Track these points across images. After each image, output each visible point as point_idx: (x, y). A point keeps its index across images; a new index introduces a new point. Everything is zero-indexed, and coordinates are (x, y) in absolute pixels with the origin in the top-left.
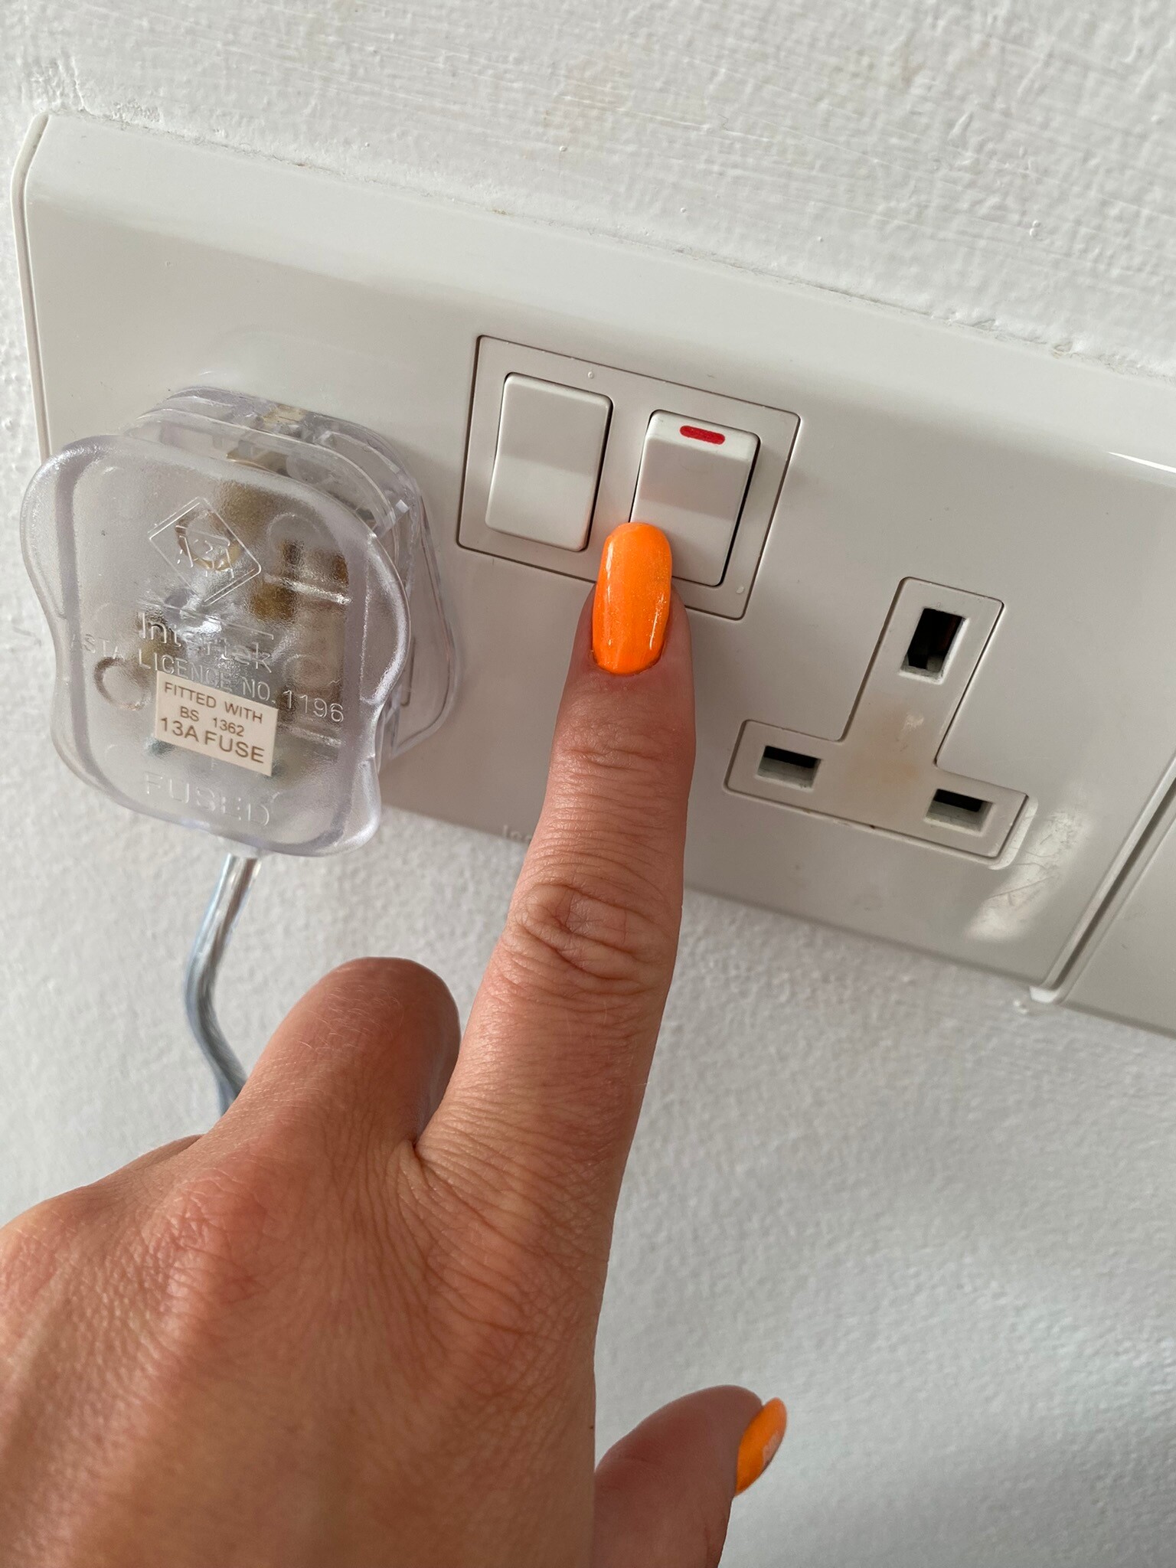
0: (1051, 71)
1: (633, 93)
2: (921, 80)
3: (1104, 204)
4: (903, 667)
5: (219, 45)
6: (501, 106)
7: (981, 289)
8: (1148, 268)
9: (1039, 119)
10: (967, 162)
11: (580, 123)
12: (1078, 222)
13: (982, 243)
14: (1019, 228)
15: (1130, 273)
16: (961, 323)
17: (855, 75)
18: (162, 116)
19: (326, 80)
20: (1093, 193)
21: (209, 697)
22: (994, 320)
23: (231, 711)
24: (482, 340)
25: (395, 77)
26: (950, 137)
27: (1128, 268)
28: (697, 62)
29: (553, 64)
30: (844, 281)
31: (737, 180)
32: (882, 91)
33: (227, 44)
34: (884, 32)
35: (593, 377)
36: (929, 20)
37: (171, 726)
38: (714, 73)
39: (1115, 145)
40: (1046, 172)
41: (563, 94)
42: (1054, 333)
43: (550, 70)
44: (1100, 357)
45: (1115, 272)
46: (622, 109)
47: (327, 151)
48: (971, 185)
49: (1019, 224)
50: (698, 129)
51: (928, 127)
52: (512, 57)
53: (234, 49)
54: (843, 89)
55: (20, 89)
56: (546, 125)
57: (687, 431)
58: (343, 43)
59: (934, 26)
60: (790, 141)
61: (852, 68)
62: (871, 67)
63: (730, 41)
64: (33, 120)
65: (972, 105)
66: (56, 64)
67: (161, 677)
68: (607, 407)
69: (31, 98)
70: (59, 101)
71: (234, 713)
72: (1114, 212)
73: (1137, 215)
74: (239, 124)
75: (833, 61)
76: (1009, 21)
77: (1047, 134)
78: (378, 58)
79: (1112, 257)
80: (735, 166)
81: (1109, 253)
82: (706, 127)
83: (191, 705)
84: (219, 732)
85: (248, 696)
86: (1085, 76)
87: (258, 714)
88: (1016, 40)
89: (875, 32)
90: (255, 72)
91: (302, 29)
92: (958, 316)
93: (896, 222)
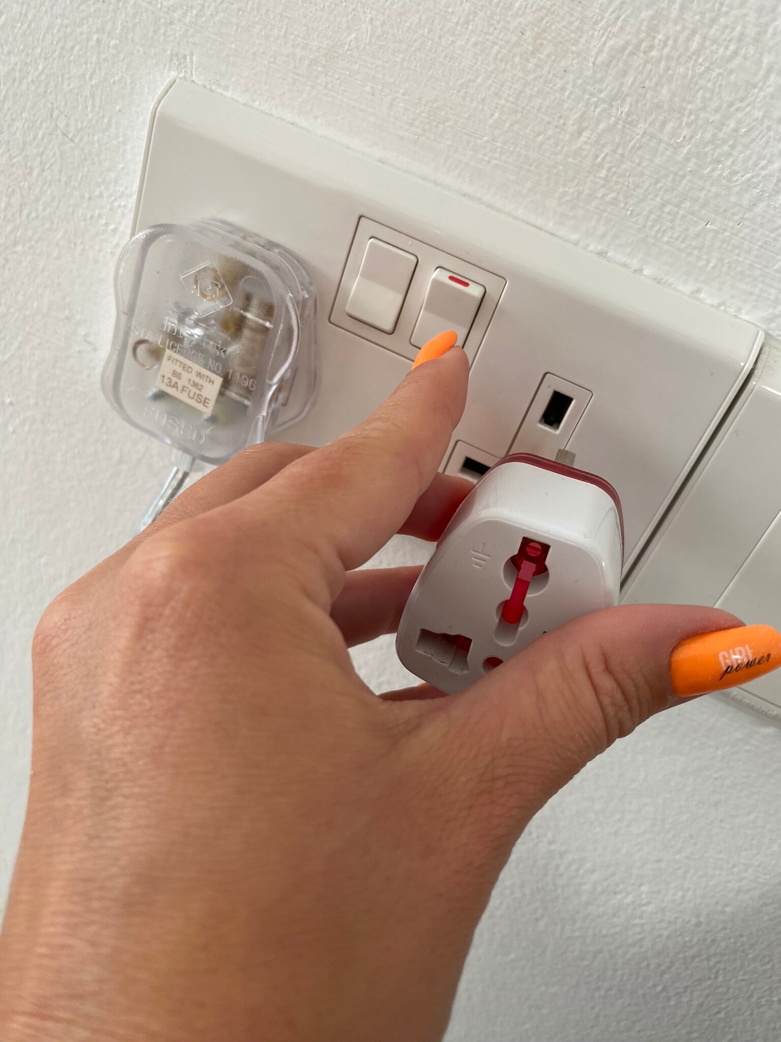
0: (644, 140)
1: (454, 117)
2: (586, 134)
3: (663, 205)
4: (540, 422)
5: (266, 63)
6: (392, 113)
7: (603, 236)
8: (680, 240)
9: (637, 161)
10: (602, 175)
11: (427, 127)
12: (650, 212)
13: (605, 214)
14: (624, 210)
15: (672, 240)
16: (591, 252)
17: (556, 127)
18: (231, 90)
19: (313, 87)
20: (658, 199)
21: (189, 367)
22: (607, 253)
23: (199, 376)
24: (362, 218)
25: (345, 91)
26: (595, 163)
27: (671, 238)
28: (486, 108)
29: (420, 98)
30: (539, 222)
31: (496, 165)
32: (568, 136)
33: (269, 62)
34: (571, 110)
35: (411, 245)
36: (592, 108)
37: (166, 380)
38: (493, 115)
39: (670, 178)
40: (638, 186)
41: (422, 112)
42: (635, 263)
43: (418, 101)
44: (655, 279)
45: (665, 239)
46: (448, 124)
47: (305, 120)
48: (603, 186)
49: (623, 208)
50: (481, 139)
51: (586, 156)
52: (401, 91)
53: (272, 65)
54: (550, 132)
55: (165, 66)
56: (411, 125)
57: (451, 278)
58: (324, 72)
59: (594, 111)
60: (523, 152)
61: (555, 123)
62: (564, 124)
63: (502, 102)
64: (167, 82)
65: (606, 150)
66: (186, 57)
67: (168, 352)
68: (415, 261)
69: (170, 70)
70: (182, 75)
71: (200, 378)
72: (667, 209)
73: (677, 213)
74: (266, 101)
75: (547, 119)
76: (628, 114)
77: (640, 169)
78: (339, 82)
79: (664, 231)
80: (496, 159)
81: (663, 229)
82: (485, 139)
83: (179, 370)
84: (189, 387)
85: (210, 370)
86: (659, 145)
87: (212, 380)
88: (631, 123)
89: (567, 109)
90: (280, 78)
91: (306, 62)
92: (591, 248)
93: (567, 198)
